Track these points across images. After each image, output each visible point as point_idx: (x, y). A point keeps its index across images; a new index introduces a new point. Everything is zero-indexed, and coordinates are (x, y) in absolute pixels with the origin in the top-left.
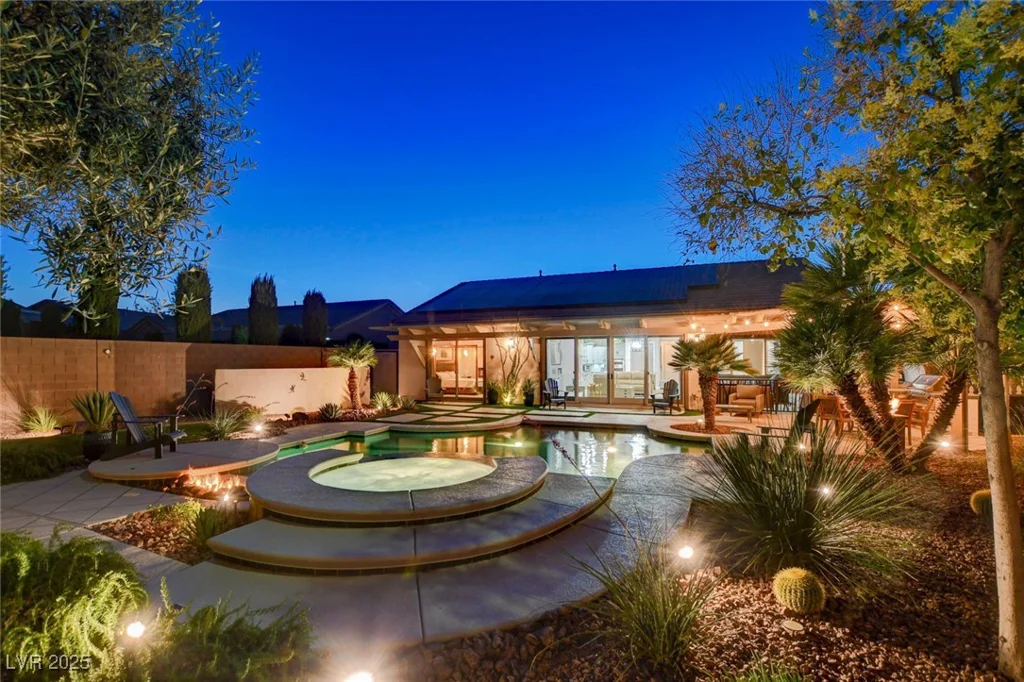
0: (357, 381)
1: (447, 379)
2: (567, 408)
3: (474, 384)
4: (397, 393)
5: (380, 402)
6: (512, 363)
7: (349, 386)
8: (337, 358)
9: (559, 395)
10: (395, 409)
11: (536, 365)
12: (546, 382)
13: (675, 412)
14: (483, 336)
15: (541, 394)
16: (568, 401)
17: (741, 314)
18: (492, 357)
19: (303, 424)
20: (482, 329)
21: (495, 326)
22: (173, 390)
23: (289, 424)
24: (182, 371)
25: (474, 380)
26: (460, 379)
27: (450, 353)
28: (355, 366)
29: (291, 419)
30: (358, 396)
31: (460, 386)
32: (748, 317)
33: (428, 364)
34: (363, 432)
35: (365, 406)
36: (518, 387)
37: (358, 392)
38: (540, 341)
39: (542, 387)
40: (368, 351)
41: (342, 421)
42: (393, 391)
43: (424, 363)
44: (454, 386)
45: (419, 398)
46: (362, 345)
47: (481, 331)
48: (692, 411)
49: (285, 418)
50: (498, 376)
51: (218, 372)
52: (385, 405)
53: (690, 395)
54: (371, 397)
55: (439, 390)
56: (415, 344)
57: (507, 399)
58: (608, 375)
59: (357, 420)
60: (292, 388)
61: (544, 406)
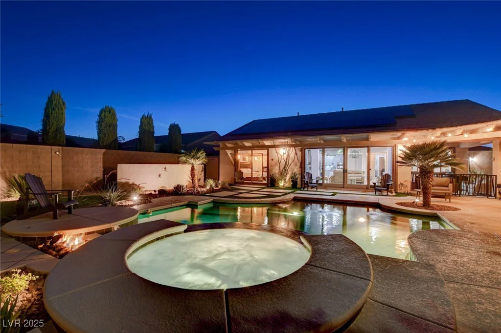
0: (196, 172)
1: (246, 172)
2: (318, 190)
3: (261, 175)
4: (219, 180)
5: (209, 184)
6: (285, 163)
7: (191, 174)
8: (184, 158)
9: (313, 182)
10: (217, 188)
11: (299, 164)
12: (305, 174)
13: (389, 194)
14: (267, 148)
15: (302, 181)
16: (319, 185)
17: (445, 130)
18: (272, 160)
19: (164, 196)
20: (267, 143)
21: (275, 141)
22: (95, 176)
23: (155, 196)
24: (101, 165)
25: (261, 173)
26: (253, 173)
27: (247, 158)
28: (194, 163)
29: (157, 193)
30: (196, 181)
31: (253, 176)
32: (450, 132)
33: (236, 163)
34: (197, 202)
35: (200, 186)
36: (288, 177)
37: (196, 178)
38: (301, 150)
39: (303, 177)
40: (202, 155)
41: (186, 195)
42: (216, 178)
43: (233, 163)
44: (250, 176)
45: (230, 183)
46: (199, 151)
47: (266, 144)
48: (400, 193)
49: (153, 193)
50: (276, 171)
51: (119, 165)
52: (211, 186)
53: (399, 183)
54: (204, 182)
55: (242, 178)
56: (229, 152)
57: (281, 184)
58: (344, 170)
59: (195, 195)
60: (160, 176)
61: (304, 188)
